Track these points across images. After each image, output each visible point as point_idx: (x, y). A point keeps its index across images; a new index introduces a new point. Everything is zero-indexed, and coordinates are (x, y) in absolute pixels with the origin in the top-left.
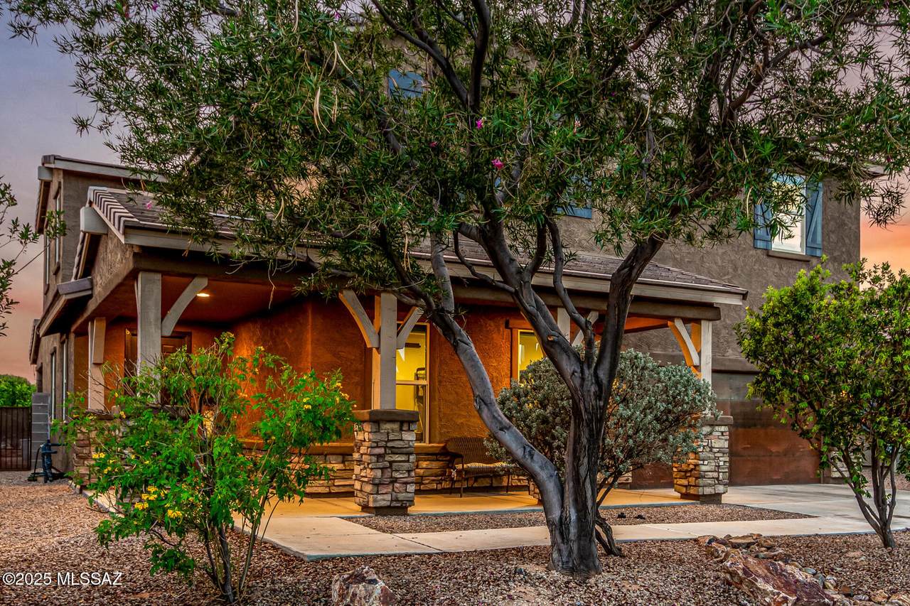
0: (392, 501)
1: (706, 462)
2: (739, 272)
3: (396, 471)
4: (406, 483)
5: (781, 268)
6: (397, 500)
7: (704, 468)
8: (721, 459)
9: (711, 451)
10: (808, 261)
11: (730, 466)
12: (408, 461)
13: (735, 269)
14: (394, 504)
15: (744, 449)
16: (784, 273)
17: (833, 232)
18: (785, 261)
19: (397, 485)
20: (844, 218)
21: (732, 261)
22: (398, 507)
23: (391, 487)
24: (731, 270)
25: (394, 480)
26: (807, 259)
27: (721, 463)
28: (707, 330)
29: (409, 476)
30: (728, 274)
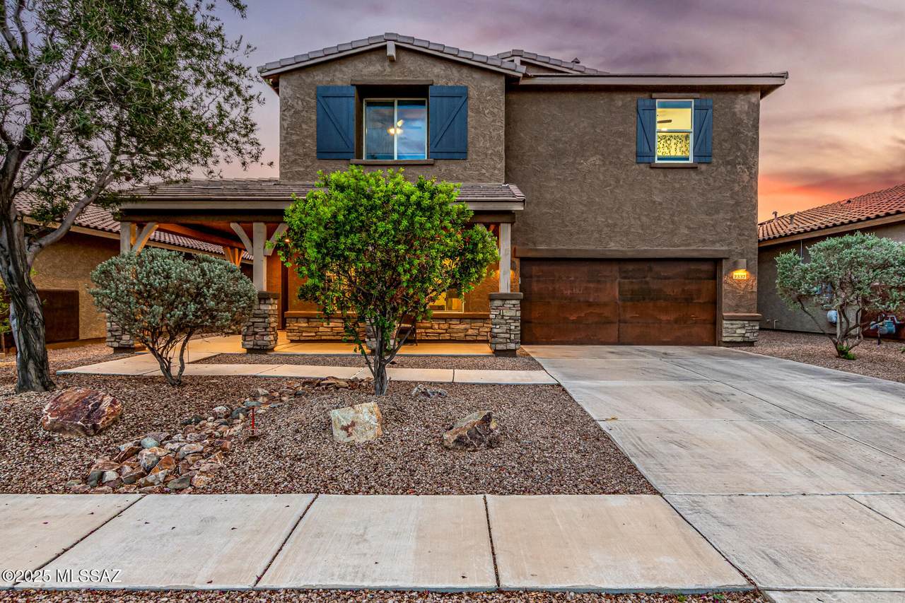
0: (254, 345)
1: (498, 327)
2: (621, 183)
3: (257, 328)
4: (263, 335)
5: (665, 176)
6: (257, 345)
7: (495, 331)
8: (512, 324)
9: (502, 318)
10: (697, 168)
11: (521, 330)
12: (264, 322)
13: (618, 181)
14: (255, 347)
15: (632, 317)
16: (669, 180)
17: (726, 141)
18: (670, 170)
19: (257, 336)
20: (739, 127)
21: (614, 175)
22: (257, 349)
23: (253, 337)
24: (612, 183)
25: (256, 333)
26: (694, 166)
27: (513, 328)
28: (506, 231)
29: (265, 331)
30: (610, 185)
